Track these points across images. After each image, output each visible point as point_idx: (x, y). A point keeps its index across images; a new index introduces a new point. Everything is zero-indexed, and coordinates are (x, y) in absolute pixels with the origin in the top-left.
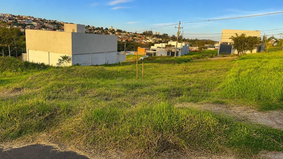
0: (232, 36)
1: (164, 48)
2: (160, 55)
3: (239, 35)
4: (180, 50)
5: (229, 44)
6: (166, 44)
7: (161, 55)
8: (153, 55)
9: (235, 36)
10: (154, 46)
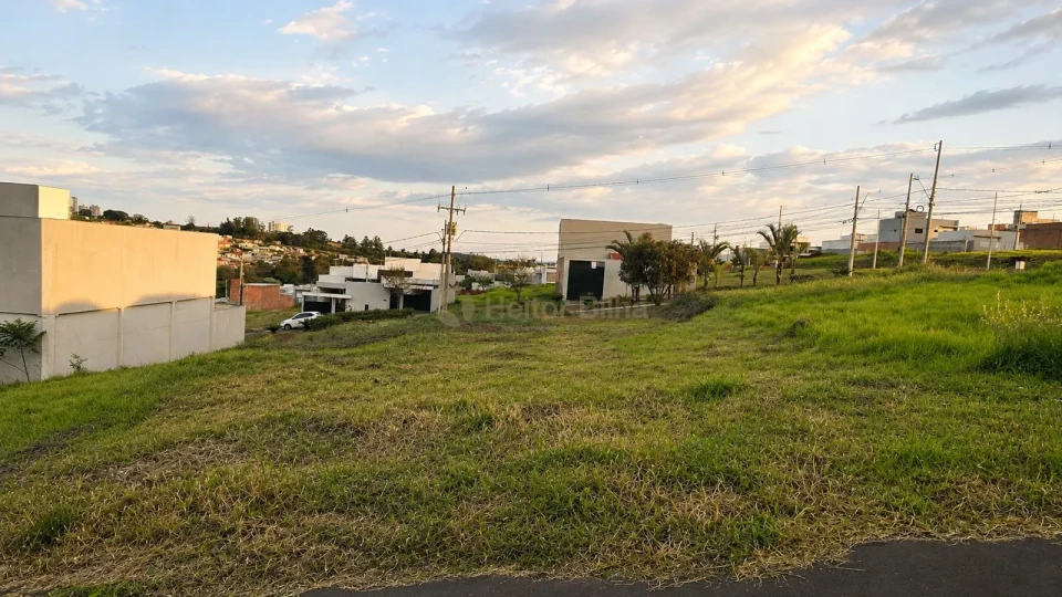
0: (615, 242)
1: (373, 281)
2: (364, 309)
3: (636, 236)
4: (436, 287)
5: (594, 266)
6: (382, 268)
7: (367, 307)
8: (333, 307)
9: (623, 239)
10: (328, 273)
